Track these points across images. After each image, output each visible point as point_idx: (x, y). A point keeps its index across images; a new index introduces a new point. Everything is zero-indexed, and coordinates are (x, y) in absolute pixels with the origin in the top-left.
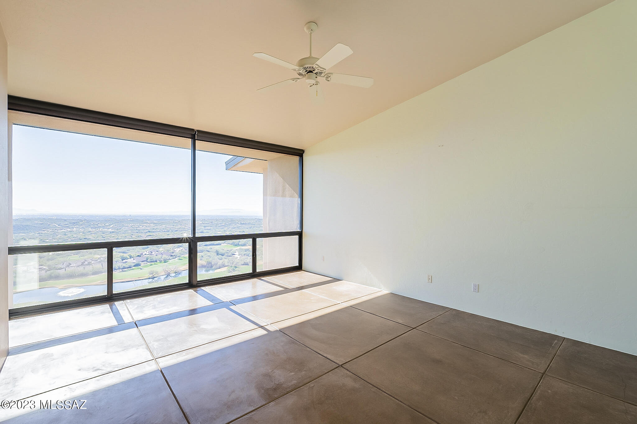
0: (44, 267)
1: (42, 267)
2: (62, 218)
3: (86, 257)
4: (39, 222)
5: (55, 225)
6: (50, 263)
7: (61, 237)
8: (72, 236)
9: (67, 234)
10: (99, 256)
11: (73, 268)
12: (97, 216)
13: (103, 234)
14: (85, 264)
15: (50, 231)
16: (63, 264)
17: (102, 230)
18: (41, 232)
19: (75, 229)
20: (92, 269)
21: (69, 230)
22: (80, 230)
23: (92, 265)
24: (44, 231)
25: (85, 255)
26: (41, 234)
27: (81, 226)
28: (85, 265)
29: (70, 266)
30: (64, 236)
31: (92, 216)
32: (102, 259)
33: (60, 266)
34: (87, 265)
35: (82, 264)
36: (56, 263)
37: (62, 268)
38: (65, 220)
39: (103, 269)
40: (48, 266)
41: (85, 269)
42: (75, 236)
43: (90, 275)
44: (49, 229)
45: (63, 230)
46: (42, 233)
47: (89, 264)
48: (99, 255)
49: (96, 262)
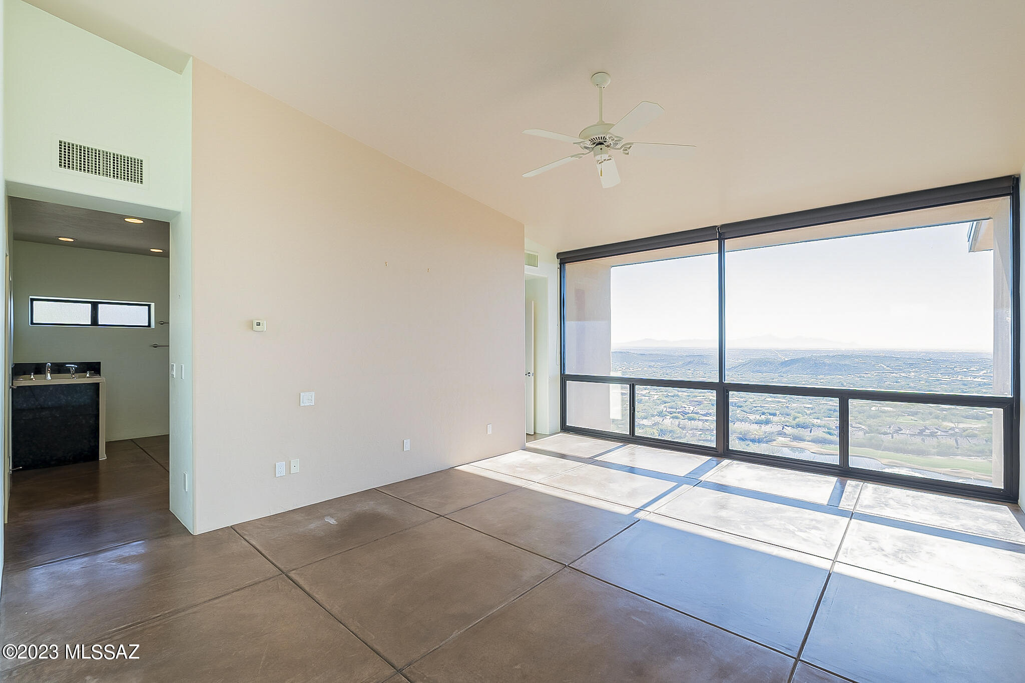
0: (863, 427)
1: (861, 426)
2: (893, 355)
3: (927, 422)
4: (860, 360)
5: (883, 366)
6: (871, 422)
7: (890, 385)
8: (908, 385)
9: (899, 381)
10: (952, 425)
11: (903, 436)
12: (954, 354)
13: (962, 387)
14: (924, 433)
15: (875, 374)
16: (889, 428)
17: (962, 378)
18: (863, 375)
19: (913, 373)
20: (937, 444)
21: (903, 375)
22: (922, 376)
23: (937, 438)
24: (866, 374)
25: (927, 420)
26: (862, 378)
27: (923, 370)
28: (925, 435)
29: (899, 432)
30: (895, 384)
31: (943, 353)
32: (957, 430)
33: (884, 430)
34: (928, 436)
35: (921, 433)
36: (880, 424)
37: (888, 434)
38: (897, 359)
39: (958, 448)
40: (869, 426)
41: (924, 442)
42: (912, 385)
43: (934, 455)
44: (874, 371)
45: (894, 375)
46: (864, 377)
47: (933, 435)
48: (952, 422)
49: (943, 434)
